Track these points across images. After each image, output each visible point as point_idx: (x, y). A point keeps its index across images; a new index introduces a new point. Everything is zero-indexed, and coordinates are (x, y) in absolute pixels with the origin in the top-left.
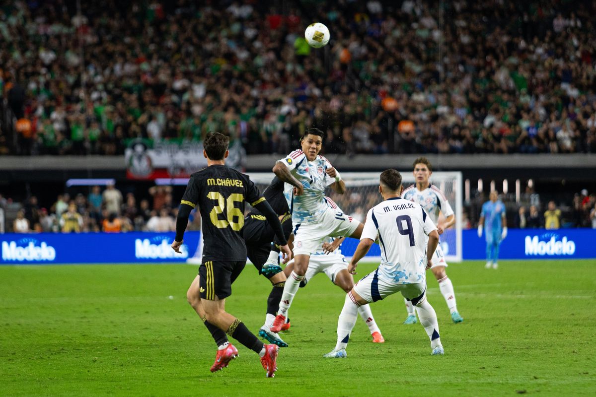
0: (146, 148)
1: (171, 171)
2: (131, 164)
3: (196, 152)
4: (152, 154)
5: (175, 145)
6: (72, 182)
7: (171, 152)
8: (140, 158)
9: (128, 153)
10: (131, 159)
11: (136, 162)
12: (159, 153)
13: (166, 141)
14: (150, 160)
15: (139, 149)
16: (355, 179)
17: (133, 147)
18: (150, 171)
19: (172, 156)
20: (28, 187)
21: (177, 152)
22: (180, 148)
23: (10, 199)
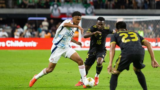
0: (58, 6)
1: (68, 14)
2: (52, 12)
3: (77, 8)
4: (60, 8)
5: (69, 5)
6: (30, 19)
7: (67, 7)
8: (56, 9)
9: (51, 8)
10: (52, 10)
11: (54, 11)
12: (63, 8)
13: (66, 3)
14: (59, 10)
15: (55, 6)
16: (137, 19)
17: (53, 6)
18: (59, 15)
19: (68, 9)
20: (13, 20)
21: (70, 7)
22: (71, 6)
23: (7, 25)
